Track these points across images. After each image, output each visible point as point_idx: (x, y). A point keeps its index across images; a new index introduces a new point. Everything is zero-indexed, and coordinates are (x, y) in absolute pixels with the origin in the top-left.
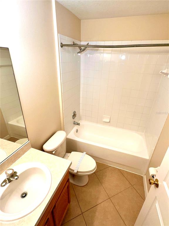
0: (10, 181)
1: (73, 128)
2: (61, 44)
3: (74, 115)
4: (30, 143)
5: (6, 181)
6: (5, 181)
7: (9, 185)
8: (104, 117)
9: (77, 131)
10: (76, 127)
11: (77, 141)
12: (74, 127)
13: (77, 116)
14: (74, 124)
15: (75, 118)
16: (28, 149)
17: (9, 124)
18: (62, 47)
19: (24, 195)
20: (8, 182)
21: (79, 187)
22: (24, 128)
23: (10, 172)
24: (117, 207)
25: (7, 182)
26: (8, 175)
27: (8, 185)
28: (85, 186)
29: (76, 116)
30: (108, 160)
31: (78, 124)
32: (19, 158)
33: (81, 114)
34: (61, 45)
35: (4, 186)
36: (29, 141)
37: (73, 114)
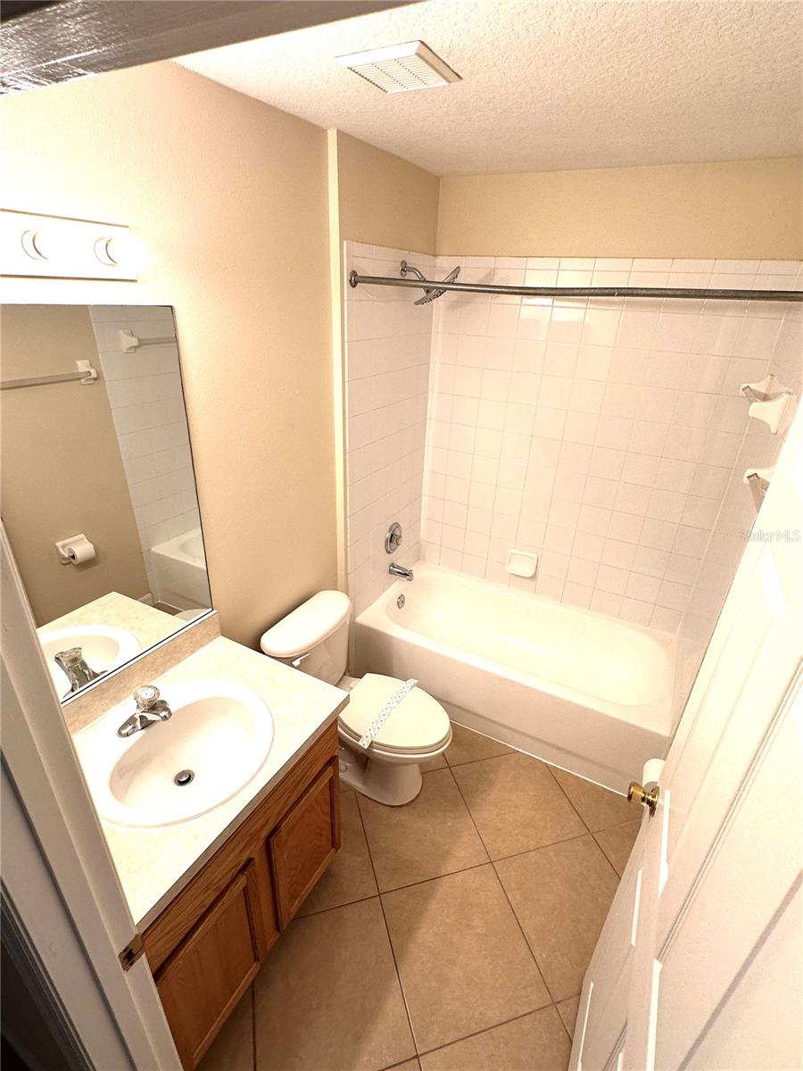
0: (146, 724)
1: (384, 590)
2: (354, 273)
3: (393, 539)
4: (217, 620)
5: (136, 720)
6: (131, 721)
7: (144, 735)
8: (512, 554)
9: (401, 601)
10: (398, 586)
11: (391, 637)
12: (390, 585)
13: (403, 542)
14: (391, 572)
15: (394, 550)
16: (209, 638)
17: (154, 552)
18: (353, 284)
19: (184, 779)
20: (140, 728)
21: (381, 807)
22: (203, 570)
23: (147, 695)
24: (515, 898)
25: (138, 724)
26: (141, 702)
27: (140, 734)
28: (404, 808)
29: (398, 544)
30: (507, 724)
31: (406, 574)
32: (179, 661)
33: (423, 535)
34: (351, 280)
35: (128, 735)
36: (215, 611)
37: (388, 535)
